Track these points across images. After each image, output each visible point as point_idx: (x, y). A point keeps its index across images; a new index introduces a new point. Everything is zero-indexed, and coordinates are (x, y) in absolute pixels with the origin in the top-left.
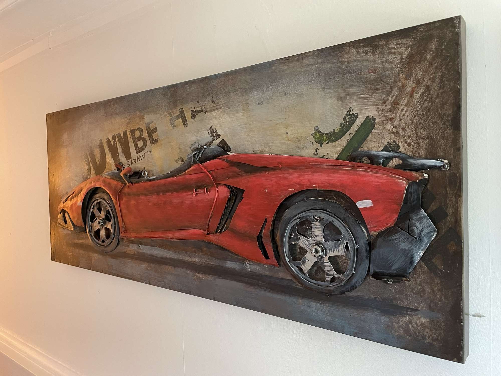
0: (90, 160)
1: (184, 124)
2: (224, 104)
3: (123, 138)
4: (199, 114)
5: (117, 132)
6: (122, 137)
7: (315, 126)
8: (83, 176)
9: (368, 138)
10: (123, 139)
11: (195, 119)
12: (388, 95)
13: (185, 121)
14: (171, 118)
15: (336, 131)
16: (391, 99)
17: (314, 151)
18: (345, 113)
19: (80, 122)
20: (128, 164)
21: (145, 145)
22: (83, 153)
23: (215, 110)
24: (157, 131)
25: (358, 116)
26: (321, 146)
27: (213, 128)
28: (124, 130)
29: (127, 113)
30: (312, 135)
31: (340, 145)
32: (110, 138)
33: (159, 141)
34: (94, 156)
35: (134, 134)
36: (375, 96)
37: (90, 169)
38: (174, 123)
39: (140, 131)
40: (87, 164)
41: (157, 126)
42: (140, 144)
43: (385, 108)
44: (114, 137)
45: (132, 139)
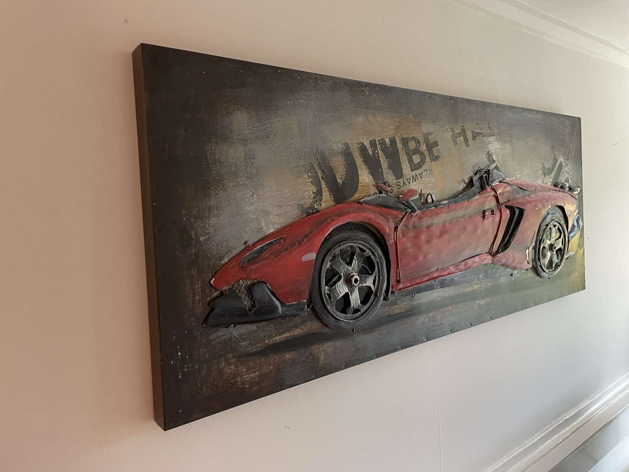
0: (320, 175)
1: (466, 144)
2: (497, 132)
3: (390, 147)
4: (478, 137)
5: (379, 137)
6: (388, 146)
7: (543, 162)
8: (300, 205)
9: (560, 174)
10: (390, 149)
11: (475, 141)
12: (566, 150)
13: (466, 141)
14: (453, 134)
15: (550, 168)
16: (567, 153)
17: (542, 180)
18: (554, 157)
19: (289, 100)
20: (398, 185)
21: (423, 162)
22: (302, 163)
23: (491, 135)
24: (438, 146)
25: (558, 160)
26: (545, 177)
27: (490, 152)
28: (390, 136)
29: (395, 112)
30: (541, 169)
31: (552, 177)
32: (366, 143)
33: (440, 158)
34: (331, 169)
35: (408, 145)
36: (563, 150)
37: (319, 193)
38: (456, 141)
39: (416, 141)
40: (311, 182)
41: (437, 140)
42: (416, 159)
43: (565, 158)
44: (373, 144)
45: (404, 151)
